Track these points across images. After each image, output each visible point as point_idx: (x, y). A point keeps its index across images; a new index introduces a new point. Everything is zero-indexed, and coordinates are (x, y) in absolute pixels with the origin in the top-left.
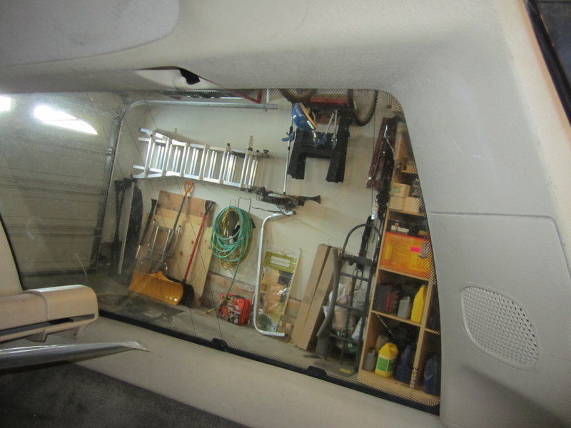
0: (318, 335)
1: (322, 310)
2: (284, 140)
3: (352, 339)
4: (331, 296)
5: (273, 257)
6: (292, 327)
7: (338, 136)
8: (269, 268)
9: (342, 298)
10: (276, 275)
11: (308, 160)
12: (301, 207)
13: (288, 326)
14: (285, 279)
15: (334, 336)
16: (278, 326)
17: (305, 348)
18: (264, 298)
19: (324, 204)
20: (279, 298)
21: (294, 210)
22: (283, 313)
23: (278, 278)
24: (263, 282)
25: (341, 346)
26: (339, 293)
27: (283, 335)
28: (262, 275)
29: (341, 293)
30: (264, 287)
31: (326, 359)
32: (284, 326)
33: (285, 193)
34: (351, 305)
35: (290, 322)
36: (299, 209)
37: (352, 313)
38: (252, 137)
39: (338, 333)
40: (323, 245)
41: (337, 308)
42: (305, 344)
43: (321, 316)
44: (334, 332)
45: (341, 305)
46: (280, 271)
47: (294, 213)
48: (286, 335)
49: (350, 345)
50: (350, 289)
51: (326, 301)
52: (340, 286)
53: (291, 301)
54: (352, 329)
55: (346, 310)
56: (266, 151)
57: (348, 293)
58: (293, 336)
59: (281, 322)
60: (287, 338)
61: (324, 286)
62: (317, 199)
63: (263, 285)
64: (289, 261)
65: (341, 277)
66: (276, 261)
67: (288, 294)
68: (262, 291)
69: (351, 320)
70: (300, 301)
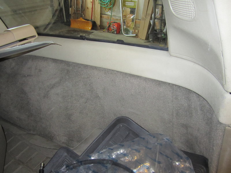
0: (149, 33)
1: (150, 22)
3: (163, 32)
4: (153, 15)
5: (126, 2)
6: (138, 31)
8: (125, 8)
9: (158, 16)
10: (129, 10)
13: (137, 31)
14: (133, 12)
16: (132, 32)
17: (145, 39)
18: (125, 21)
20: (131, 20)
22: (134, 26)
23: (130, 12)
24: (124, 14)
25: (159, 36)
27: (135, 35)
28: (123, 11)
29: (157, 13)
30: (124, 16)
31: (153, 42)
32: (135, 31)
34: (162, 18)
35: (137, 30)
37: (162, 21)
39: (158, 31)
41: (156, 20)
42: (144, 37)
43: (150, 25)
44: (156, 31)
45: (158, 19)
46: (130, 8)
48: (136, 35)
49: (163, 35)
50: (161, 11)
51: (151, 18)
52: (157, 10)
53: (137, 20)
54: (163, 28)
55: (160, 21)
57: (160, 13)
58: (139, 35)
59: (133, 30)
60: (137, 36)
61: (150, 12)
63: (124, 15)
64: (134, 3)
65: (157, 6)
66: (128, 4)
67: (135, 18)
68: (124, 18)
69: (162, 25)
70: (140, 20)
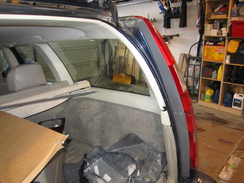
2: (161, 13)
3: (196, 89)
4: (186, 74)
7: (182, 7)
9: (191, 74)
11: (171, 20)
12: (171, 39)
15: (189, 89)
19: (181, 37)
21: (169, 41)
25: (192, 92)
26: (189, 72)
29: (190, 72)
33: (164, 35)
34: (194, 76)
36: (171, 41)
37: (195, 79)
38: (148, 14)
39: (191, 87)
40: (182, 54)
44: (189, 87)
45: (190, 77)
47: (169, 43)
49: (196, 91)
50: (193, 70)
51: (185, 76)
52: (189, 69)
54: (196, 85)
55: (193, 78)
56: (154, 19)
57: (192, 72)
62: (178, 35)
65: (189, 66)
69: (195, 82)
